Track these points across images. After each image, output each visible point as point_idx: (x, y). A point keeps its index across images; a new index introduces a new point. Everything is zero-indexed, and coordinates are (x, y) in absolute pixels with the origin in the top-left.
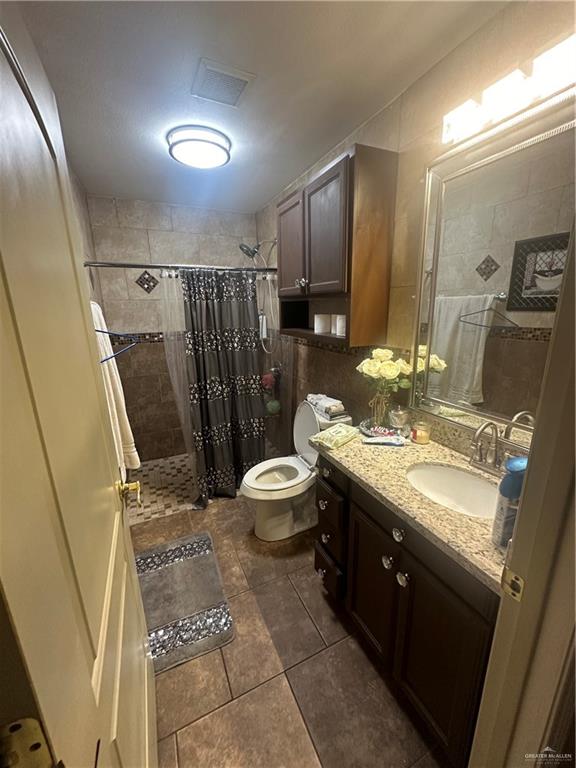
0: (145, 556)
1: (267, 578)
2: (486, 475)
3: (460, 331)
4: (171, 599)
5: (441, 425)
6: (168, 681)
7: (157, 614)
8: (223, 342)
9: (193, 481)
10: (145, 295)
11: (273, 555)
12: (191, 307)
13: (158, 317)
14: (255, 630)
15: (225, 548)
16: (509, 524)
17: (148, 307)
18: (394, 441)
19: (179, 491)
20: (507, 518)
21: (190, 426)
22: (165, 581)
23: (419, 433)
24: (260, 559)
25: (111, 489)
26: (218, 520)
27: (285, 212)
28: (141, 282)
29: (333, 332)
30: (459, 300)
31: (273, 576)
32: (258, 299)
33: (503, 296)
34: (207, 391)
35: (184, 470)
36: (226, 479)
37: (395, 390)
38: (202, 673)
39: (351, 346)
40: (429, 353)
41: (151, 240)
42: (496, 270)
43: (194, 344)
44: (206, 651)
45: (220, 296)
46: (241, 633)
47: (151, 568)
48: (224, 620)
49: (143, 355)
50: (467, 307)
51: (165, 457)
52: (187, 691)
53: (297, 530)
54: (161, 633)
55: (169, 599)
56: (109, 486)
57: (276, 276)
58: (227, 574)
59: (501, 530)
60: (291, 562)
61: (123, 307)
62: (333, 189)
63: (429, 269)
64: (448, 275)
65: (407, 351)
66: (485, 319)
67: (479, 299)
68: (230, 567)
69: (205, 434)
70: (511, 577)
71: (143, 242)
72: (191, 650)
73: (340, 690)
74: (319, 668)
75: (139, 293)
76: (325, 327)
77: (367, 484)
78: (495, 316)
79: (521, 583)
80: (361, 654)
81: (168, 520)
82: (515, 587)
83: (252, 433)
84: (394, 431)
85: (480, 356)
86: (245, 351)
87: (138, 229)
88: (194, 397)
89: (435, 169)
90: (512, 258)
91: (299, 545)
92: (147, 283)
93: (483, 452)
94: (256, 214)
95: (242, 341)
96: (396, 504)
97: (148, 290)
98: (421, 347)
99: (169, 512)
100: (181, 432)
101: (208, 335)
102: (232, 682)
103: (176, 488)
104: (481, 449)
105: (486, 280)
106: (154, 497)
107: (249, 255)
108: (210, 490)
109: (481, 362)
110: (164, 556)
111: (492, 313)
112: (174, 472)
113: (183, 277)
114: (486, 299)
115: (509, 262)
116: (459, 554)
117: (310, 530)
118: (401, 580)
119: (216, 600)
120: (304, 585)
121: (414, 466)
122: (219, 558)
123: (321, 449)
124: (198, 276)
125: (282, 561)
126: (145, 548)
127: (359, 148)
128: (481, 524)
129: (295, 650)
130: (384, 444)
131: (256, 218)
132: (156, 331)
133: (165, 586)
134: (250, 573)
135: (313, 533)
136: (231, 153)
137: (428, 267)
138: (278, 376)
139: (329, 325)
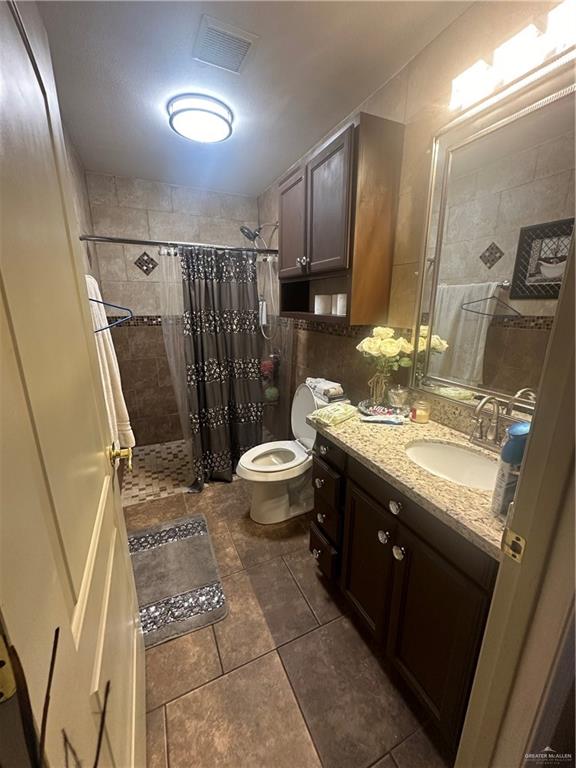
0: (138, 536)
1: (261, 559)
2: (486, 452)
3: (462, 319)
4: (164, 577)
5: (441, 404)
6: (159, 656)
7: (149, 591)
8: (221, 324)
9: (189, 466)
10: (144, 277)
11: (267, 537)
12: (190, 285)
13: (157, 300)
14: (248, 609)
15: (220, 530)
16: (509, 489)
17: (147, 290)
18: (393, 420)
19: (175, 476)
20: (508, 484)
21: (187, 409)
22: (157, 560)
23: (418, 412)
24: (255, 541)
25: (102, 454)
26: (213, 503)
27: (287, 190)
28: (140, 263)
29: (333, 313)
30: (463, 289)
31: (268, 557)
32: (258, 280)
33: (506, 284)
34: (204, 372)
35: (181, 456)
36: (222, 463)
37: (396, 368)
38: (193, 649)
39: (351, 324)
40: (431, 333)
41: (151, 220)
42: (500, 257)
43: (192, 325)
44: (199, 627)
45: (219, 276)
46: (233, 610)
47: (144, 547)
48: (216, 599)
49: (141, 337)
50: (470, 295)
51: (162, 442)
52: (177, 665)
53: (292, 514)
54: (153, 609)
55: (162, 577)
56: (100, 450)
57: (277, 258)
58: (221, 554)
59: (501, 499)
60: (285, 545)
61: (121, 288)
62: (337, 162)
63: (433, 257)
64: (451, 263)
65: (408, 330)
66: (487, 307)
67: (482, 287)
68: (224, 548)
69: (202, 416)
70: (512, 537)
71: (143, 222)
72: (182, 626)
73: (333, 667)
74: (312, 646)
75: (138, 274)
76: (325, 309)
77: (364, 458)
78: (498, 304)
79: (522, 543)
80: (354, 633)
81: (163, 502)
82: (515, 547)
83: (249, 418)
84: (393, 410)
85: (482, 344)
86: (243, 333)
87: (138, 209)
88: (191, 379)
89: (442, 138)
90: (517, 246)
91: (294, 528)
92: (146, 264)
93: (484, 429)
94: (258, 198)
95: (241, 323)
96: (394, 475)
97: (147, 272)
98: (422, 327)
99: (164, 495)
100: (178, 418)
101: (207, 315)
102: (223, 658)
103: (172, 473)
104: (481, 427)
105: (490, 268)
106: (149, 480)
107: (250, 238)
108: (205, 473)
109: (483, 350)
110: (158, 537)
111: (495, 302)
112: (171, 457)
113: (182, 254)
114: (489, 287)
115: (514, 249)
116: (458, 522)
117: (306, 514)
118: (397, 554)
119: (209, 579)
120: (298, 567)
121: (412, 443)
122: (213, 539)
123: (318, 426)
124: (197, 255)
125: (277, 543)
126: (139, 528)
127: (364, 116)
128: (481, 495)
129: (288, 629)
130: (382, 422)
131: (258, 202)
132: (154, 314)
133: (158, 565)
134: (244, 554)
135: (310, 516)
136: (233, 126)
137: (431, 255)
138: (277, 363)
139: (329, 305)
